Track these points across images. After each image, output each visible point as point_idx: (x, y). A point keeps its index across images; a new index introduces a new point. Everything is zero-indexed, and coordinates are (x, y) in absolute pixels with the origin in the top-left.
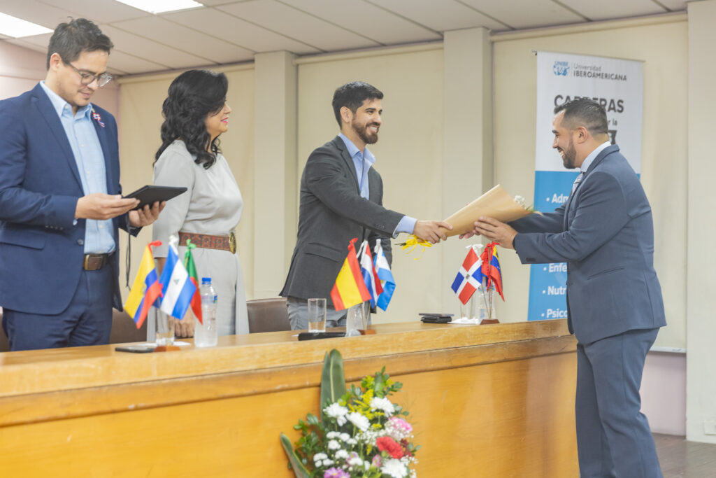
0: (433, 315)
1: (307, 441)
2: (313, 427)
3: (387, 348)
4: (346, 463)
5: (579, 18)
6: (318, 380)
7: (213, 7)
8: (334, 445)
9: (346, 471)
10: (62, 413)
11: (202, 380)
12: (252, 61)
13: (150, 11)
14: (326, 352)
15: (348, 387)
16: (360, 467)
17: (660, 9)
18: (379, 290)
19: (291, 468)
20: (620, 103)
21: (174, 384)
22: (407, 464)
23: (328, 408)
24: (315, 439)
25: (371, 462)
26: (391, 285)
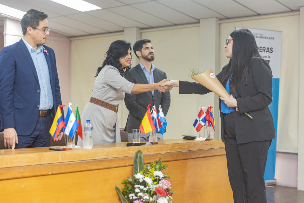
0: (188, 136)
1: (127, 188)
2: (130, 183)
3: (163, 150)
4: (143, 198)
5: (255, 14)
6: (132, 163)
7: (106, 9)
8: (137, 190)
9: (142, 201)
10: (20, 176)
11: (81, 163)
12: (123, 31)
13: (81, 11)
14: (136, 152)
15: (145, 166)
16: (148, 200)
17: (289, 10)
18: (160, 126)
19: (120, 200)
20: (271, 49)
21: (69, 164)
22: (168, 199)
23: (136, 175)
24: (130, 187)
25: (152, 198)
26: (165, 124)
